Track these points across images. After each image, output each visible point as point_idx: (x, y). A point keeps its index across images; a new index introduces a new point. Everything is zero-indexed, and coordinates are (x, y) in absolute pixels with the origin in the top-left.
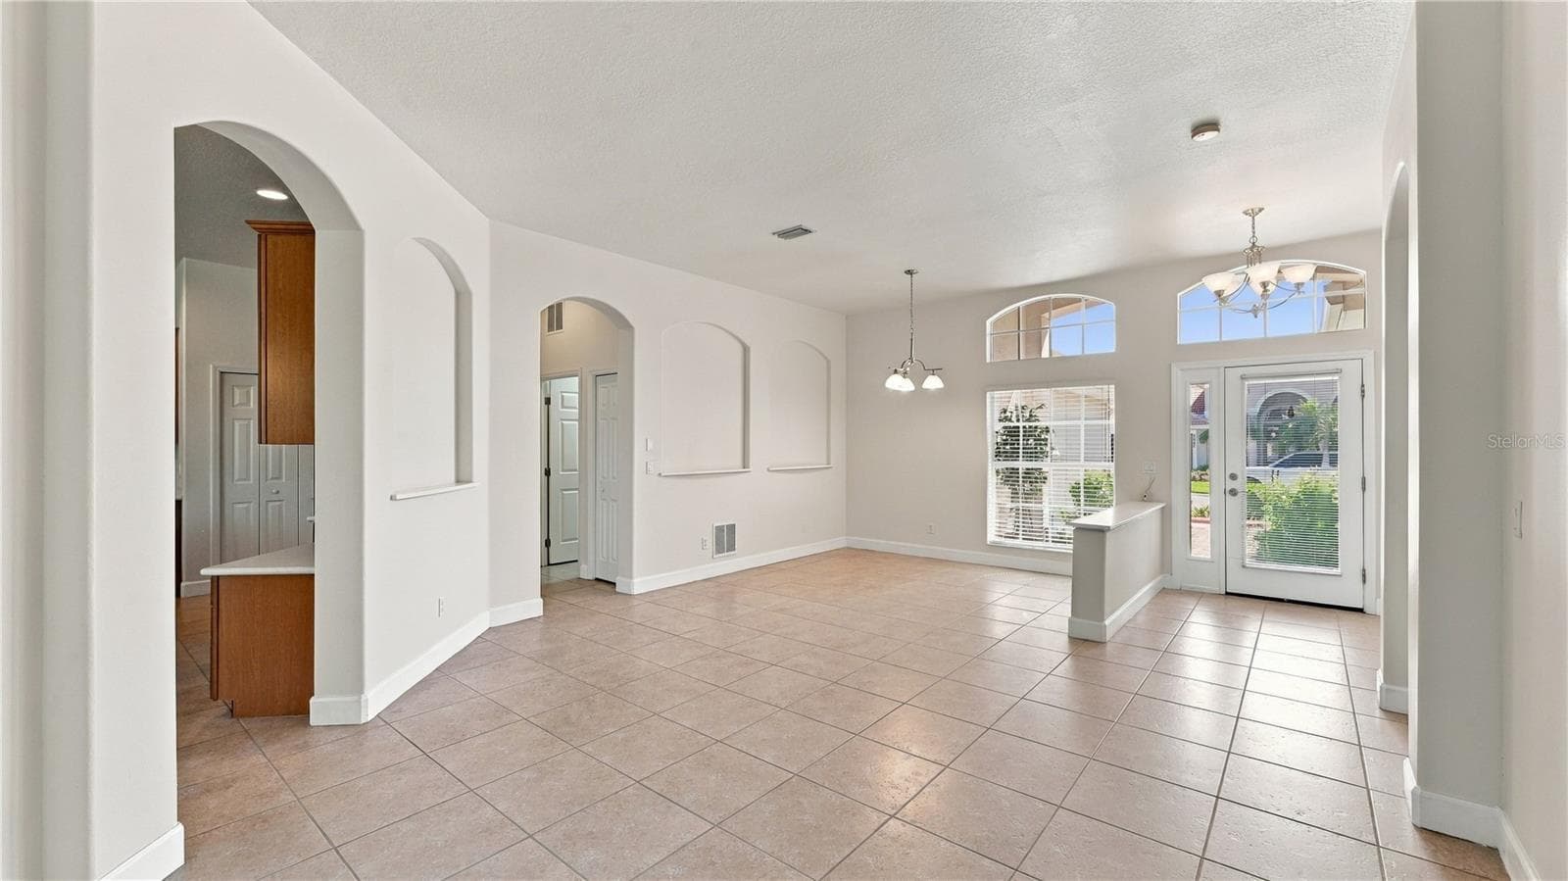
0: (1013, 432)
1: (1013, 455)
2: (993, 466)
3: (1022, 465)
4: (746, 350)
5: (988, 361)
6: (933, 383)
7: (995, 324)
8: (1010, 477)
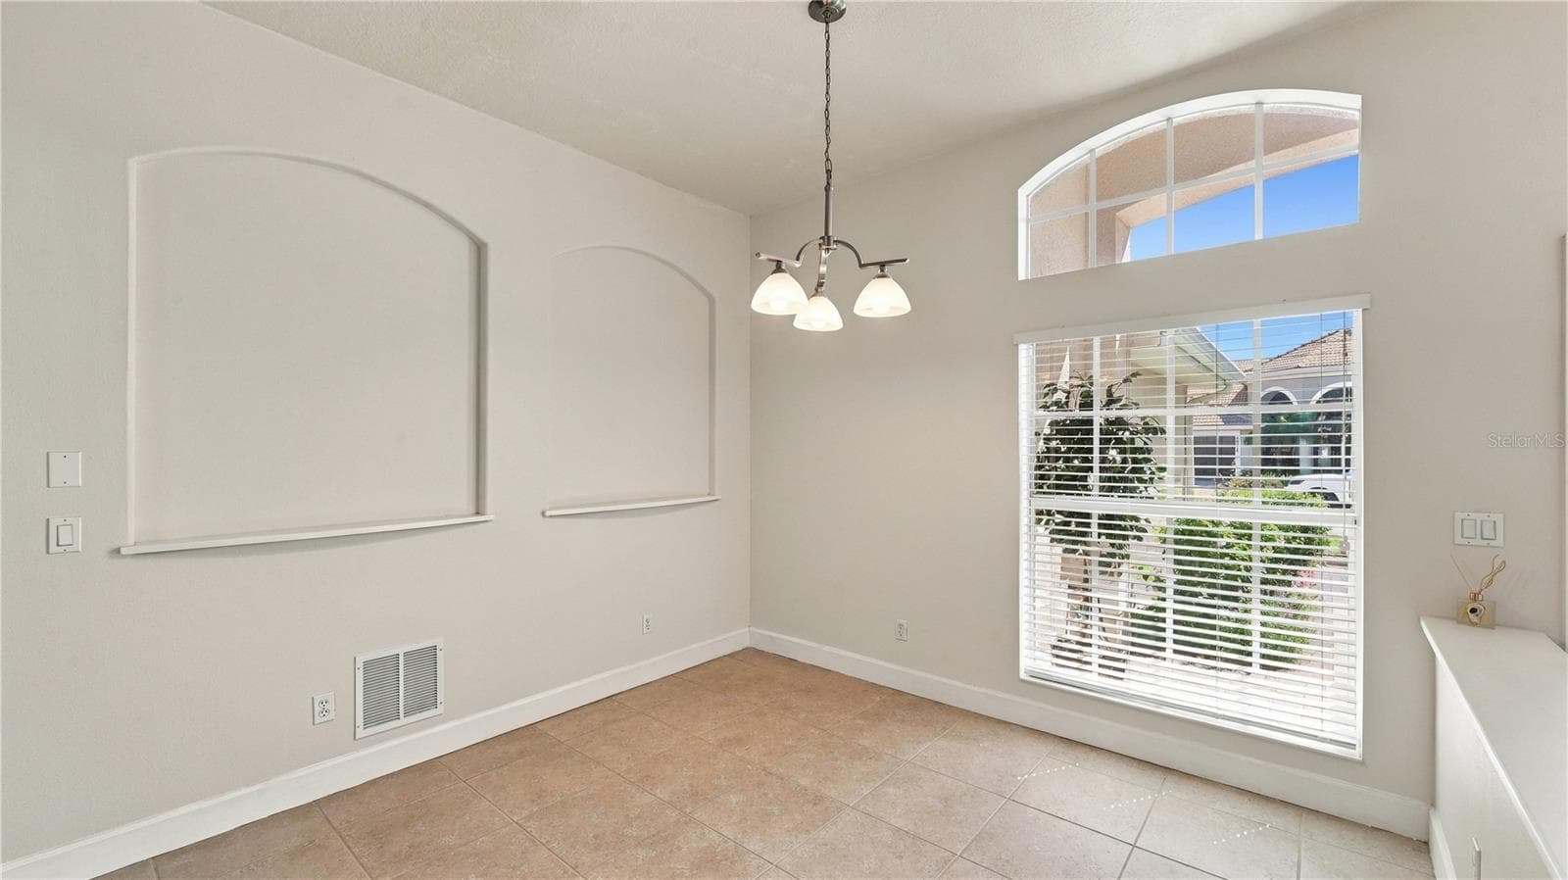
0: (1073, 433)
1: (1073, 483)
2: (1027, 503)
3: (1096, 503)
4: (480, 249)
5: (1023, 273)
6: (883, 299)
7: (1037, 197)
8: (1069, 529)
